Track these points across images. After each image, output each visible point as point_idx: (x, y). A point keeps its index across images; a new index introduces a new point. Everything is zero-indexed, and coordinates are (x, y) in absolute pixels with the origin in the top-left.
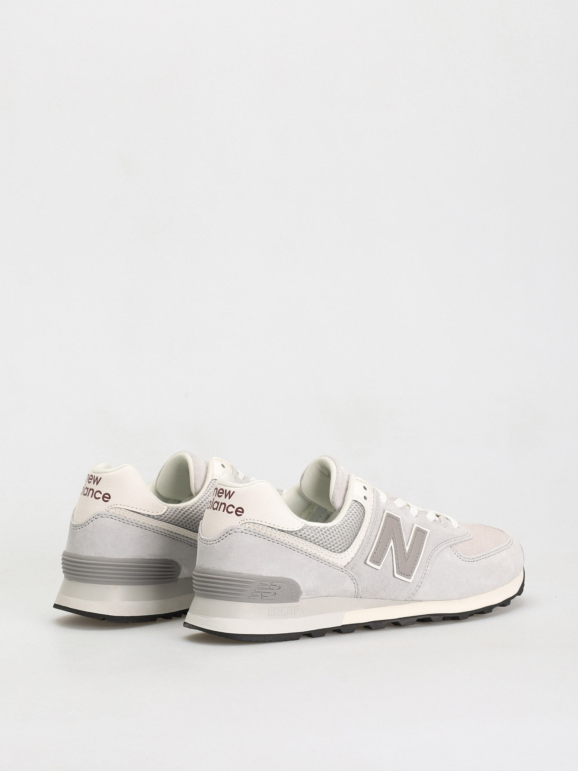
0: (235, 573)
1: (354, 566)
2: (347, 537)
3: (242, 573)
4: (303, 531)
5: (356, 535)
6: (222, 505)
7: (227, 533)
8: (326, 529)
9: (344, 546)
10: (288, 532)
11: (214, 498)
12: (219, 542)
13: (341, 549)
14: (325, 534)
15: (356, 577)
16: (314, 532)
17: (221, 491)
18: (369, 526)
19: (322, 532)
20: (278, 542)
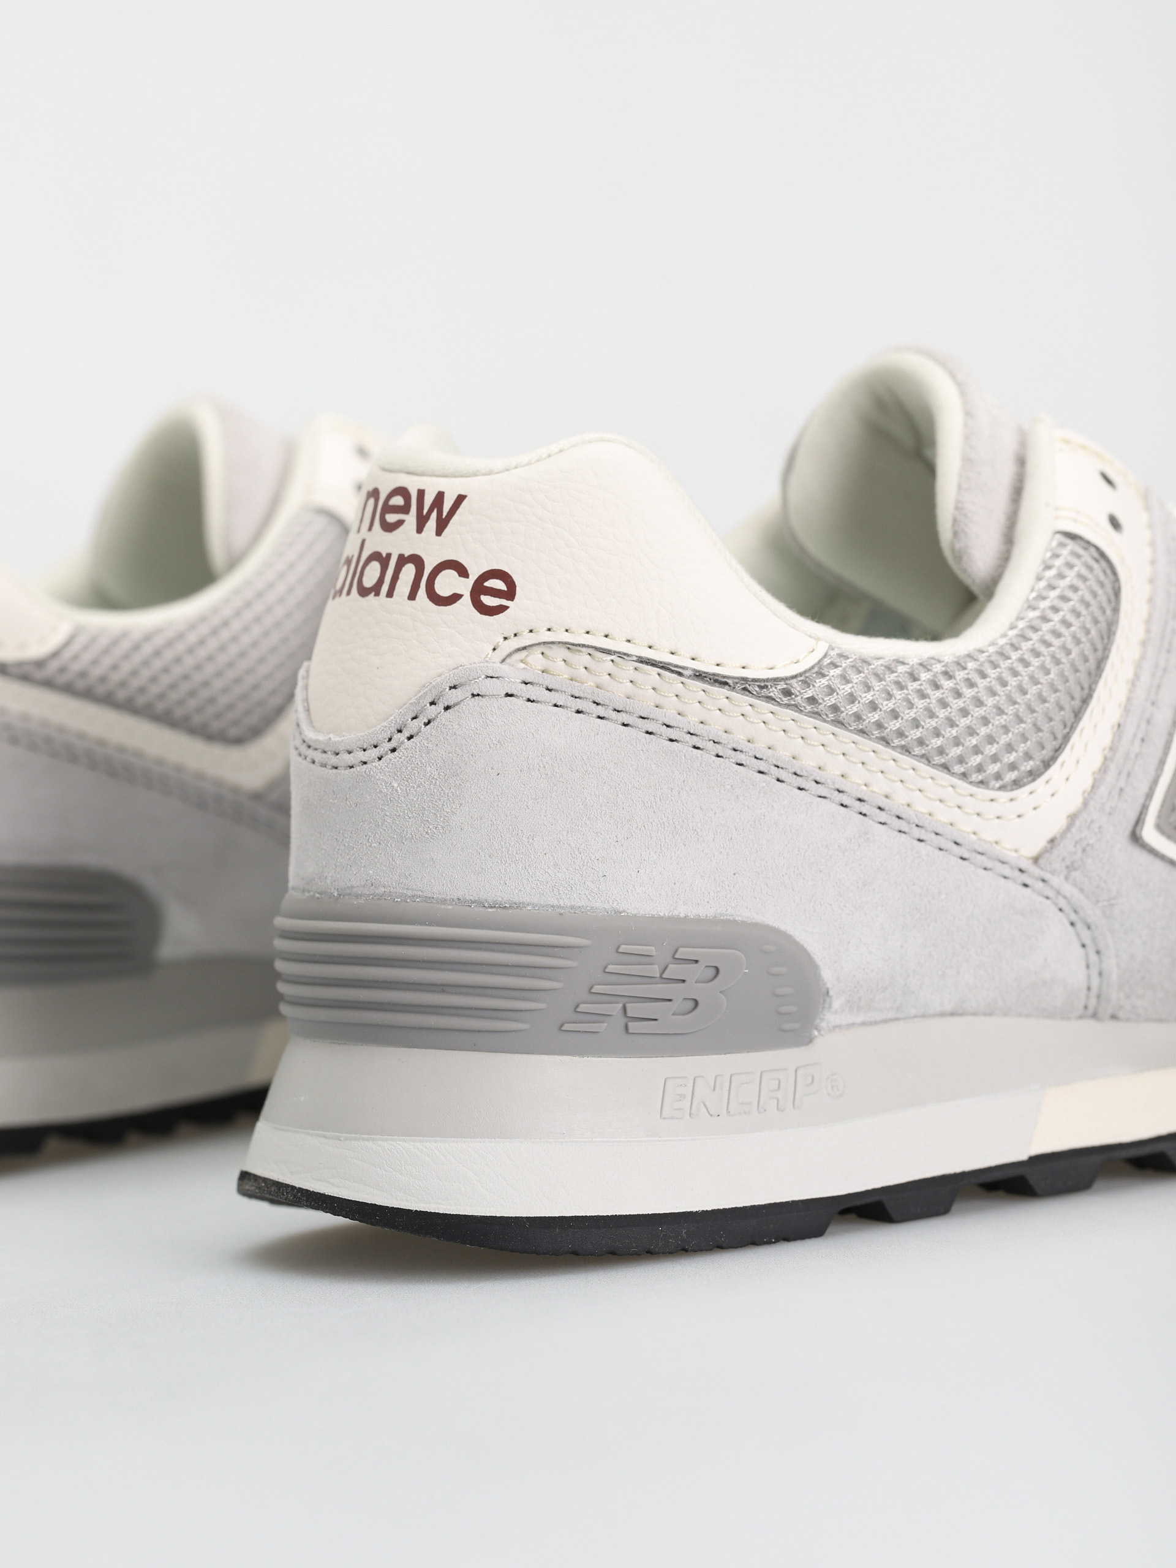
0: (480, 903)
1: (1079, 855)
2: (1040, 708)
3: (518, 906)
4: (824, 681)
5: (1086, 701)
6: (404, 569)
7: (432, 703)
8: (938, 668)
9: (1028, 756)
10: (745, 686)
11: (363, 541)
12: (394, 750)
13: (1013, 767)
14: (935, 695)
15: (1092, 913)
16: (877, 686)
17: (398, 501)
18: (1142, 658)
19: (916, 685)
20: (695, 741)
